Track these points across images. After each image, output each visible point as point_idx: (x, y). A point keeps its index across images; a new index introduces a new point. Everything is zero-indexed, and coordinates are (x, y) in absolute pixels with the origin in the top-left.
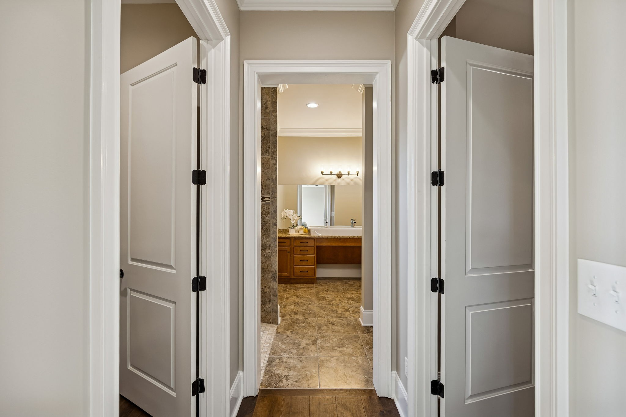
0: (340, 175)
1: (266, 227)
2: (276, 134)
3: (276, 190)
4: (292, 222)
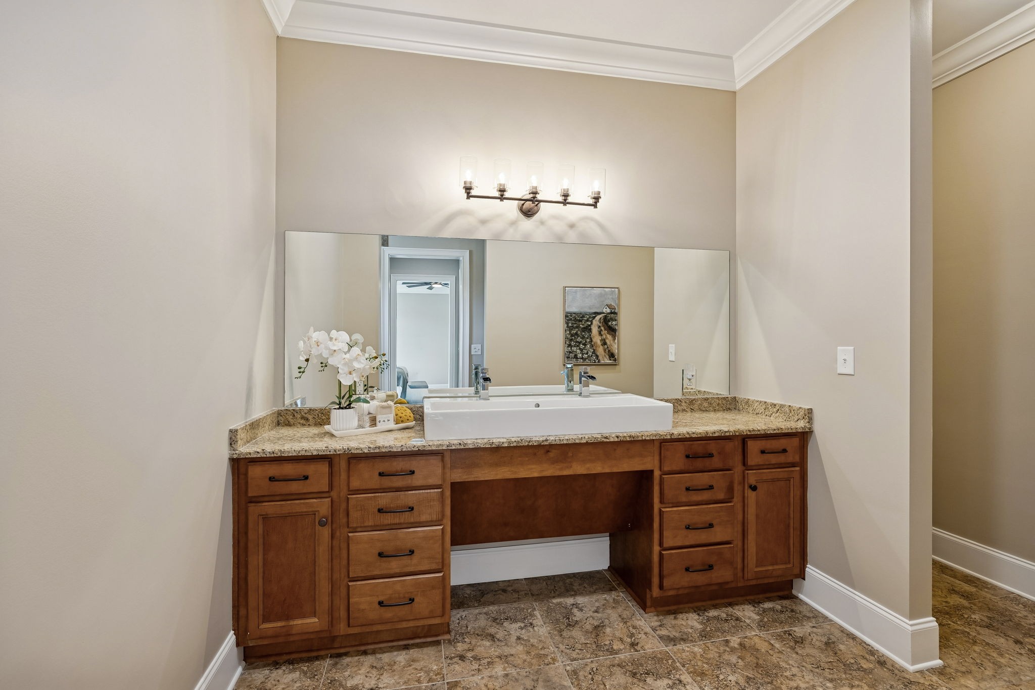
0: (532, 201)
4: (343, 382)
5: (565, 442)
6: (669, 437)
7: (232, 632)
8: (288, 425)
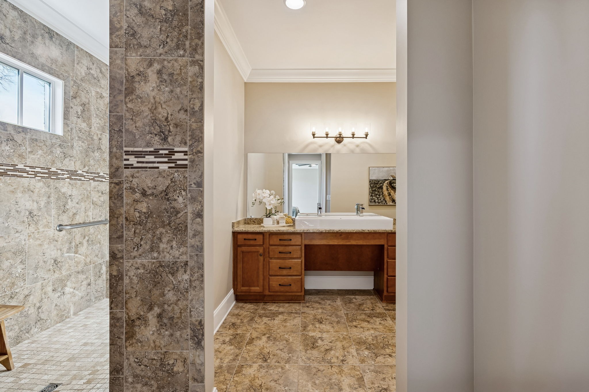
0: (340, 137)
1: (178, 221)
2: (203, 7)
3: (200, 135)
4: (268, 208)
5: (347, 232)
6: (390, 232)
7: (233, 289)
8: (248, 224)
